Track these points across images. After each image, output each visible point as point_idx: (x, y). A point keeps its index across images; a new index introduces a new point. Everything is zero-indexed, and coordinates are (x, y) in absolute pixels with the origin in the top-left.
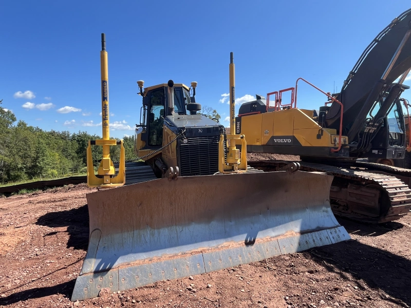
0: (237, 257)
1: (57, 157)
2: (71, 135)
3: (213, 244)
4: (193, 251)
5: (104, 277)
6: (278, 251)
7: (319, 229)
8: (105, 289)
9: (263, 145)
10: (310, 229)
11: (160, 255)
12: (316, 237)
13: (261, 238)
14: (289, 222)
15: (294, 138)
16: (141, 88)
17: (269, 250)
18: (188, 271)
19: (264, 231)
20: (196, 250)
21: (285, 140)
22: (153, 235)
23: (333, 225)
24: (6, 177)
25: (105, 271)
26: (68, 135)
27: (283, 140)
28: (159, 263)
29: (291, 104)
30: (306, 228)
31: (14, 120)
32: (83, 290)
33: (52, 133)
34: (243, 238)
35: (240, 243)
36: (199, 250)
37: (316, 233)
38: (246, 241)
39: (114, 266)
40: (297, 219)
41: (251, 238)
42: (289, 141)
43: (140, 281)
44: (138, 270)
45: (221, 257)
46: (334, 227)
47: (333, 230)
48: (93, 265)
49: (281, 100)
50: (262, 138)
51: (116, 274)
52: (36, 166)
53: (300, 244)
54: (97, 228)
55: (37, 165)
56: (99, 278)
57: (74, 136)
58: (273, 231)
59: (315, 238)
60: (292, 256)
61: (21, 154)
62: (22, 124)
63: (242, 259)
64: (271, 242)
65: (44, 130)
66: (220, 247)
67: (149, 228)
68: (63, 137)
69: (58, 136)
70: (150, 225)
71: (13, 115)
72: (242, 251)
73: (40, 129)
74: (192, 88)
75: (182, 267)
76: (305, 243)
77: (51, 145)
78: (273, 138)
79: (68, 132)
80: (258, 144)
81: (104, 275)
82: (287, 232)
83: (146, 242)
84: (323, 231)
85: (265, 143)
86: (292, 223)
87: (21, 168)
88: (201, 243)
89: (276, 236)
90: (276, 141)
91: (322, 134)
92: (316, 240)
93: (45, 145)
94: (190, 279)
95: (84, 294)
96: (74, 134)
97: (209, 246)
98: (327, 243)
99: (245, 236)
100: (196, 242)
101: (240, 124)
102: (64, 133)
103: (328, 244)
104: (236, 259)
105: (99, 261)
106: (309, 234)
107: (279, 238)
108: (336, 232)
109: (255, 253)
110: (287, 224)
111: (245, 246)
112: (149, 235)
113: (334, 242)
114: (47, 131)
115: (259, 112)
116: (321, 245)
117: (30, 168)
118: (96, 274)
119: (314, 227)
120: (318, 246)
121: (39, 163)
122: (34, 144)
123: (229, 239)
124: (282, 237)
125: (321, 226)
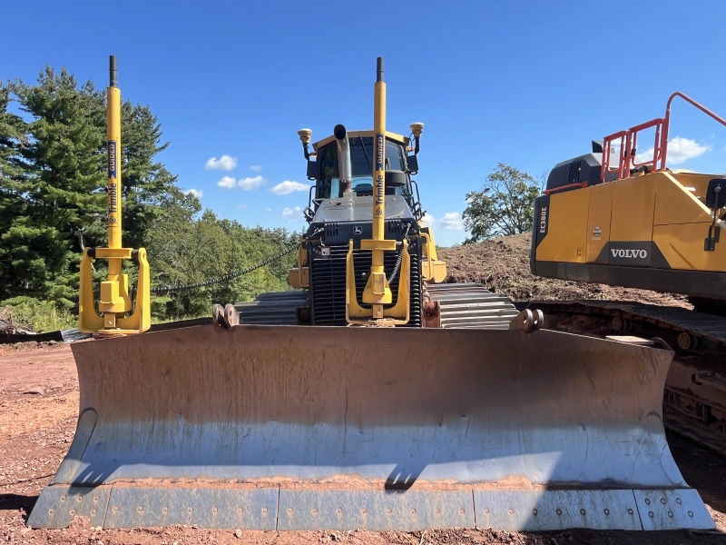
0: (357, 511)
1: (262, 276)
2: (289, 236)
3: (311, 473)
4: (263, 480)
5: (84, 497)
6: (467, 518)
7: (609, 485)
8: (81, 517)
9: (589, 263)
10: (581, 479)
11: (194, 475)
12: (593, 503)
13: (430, 479)
14: (520, 453)
15: (653, 248)
16: (305, 145)
17: (443, 509)
18: (241, 518)
19: (443, 466)
20: (269, 480)
21: (633, 251)
22: (188, 433)
23: (660, 480)
24: (182, 307)
25: (90, 486)
26: (284, 236)
27: (630, 253)
28: (188, 491)
29: (655, 162)
30: (567, 477)
31: (198, 208)
32: (47, 510)
33: (258, 233)
34: (383, 473)
35: (375, 481)
36: (276, 480)
37: (597, 493)
38: (390, 479)
39: (106, 482)
40: (545, 449)
41: (404, 476)
42: (643, 254)
43: (145, 518)
44: (146, 496)
45: (320, 504)
46: (664, 488)
47: (658, 495)
48: (75, 470)
49: (634, 150)
50: (588, 247)
51: (106, 495)
52: (227, 291)
53: (536, 512)
54: (90, 406)
55: (230, 289)
56: (77, 498)
57: (293, 238)
58: (470, 468)
59: (587, 506)
60: (495, 536)
61: (205, 268)
62: (209, 216)
63: (368, 518)
64: (454, 494)
65: (244, 226)
66: (323, 482)
67: (183, 420)
68: (275, 239)
69: (267, 236)
70: (185, 413)
71: (196, 200)
72: (373, 499)
73: (239, 223)
74: (412, 137)
75: (229, 508)
76: (554, 513)
77: (254, 254)
78: (611, 245)
79: (284, 230)
80: (579, 260)
81: (88, 492)
82: (507, 477)
83: (174, 447)
84: (620, 492)
85: (593, 259)
86: (528, 457)
87: (204, 294)
88: (283, 467)
89: (472, 483)
90: (615, 255)
91: (717, 239)
92: (589, 512)
93: (243, 254)
94: (235, 535)
95: (48, 518)
96: (295, 234)
97: (299, 476)
98: (627, 524)
99: (391, 468)
100: (273, 463)
101: (547, 211)
102: (278, 231)
103: (629, 527)
104: (352, 516)
105: (86, 466)
106: (574, 493)
107: (478, 489)
108: (664, 501)
109: (403, 512)
110: (514, 458)
111: (382, 491)
112: (181, 435)
113: (649, 526)
114: (250, 228)
115: (585, 183)
116: (604, 527)
117: (218, 293)
118: (74, 488)
119: (595, 477)
120: (595, 526)
121: (232, 286)
122: (225, 250)
123: (351, 469)
124: (487, 487)
125: (618, 477)
